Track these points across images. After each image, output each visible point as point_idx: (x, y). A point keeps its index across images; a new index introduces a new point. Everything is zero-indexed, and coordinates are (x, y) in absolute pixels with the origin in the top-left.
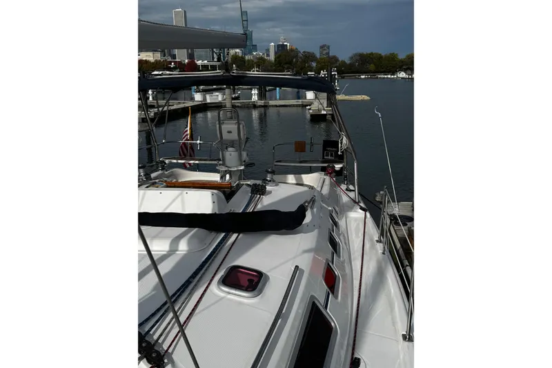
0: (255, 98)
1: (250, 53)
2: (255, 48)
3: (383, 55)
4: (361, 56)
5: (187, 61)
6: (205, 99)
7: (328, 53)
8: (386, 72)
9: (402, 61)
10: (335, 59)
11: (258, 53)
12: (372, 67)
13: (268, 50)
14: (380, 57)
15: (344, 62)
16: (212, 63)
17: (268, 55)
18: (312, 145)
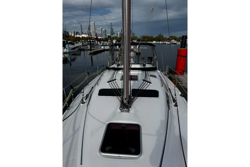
0: (118, 48)
1: (113, 35)
2: (114, 33)
3: (149, 36)
4: (143, 36)
5: (95, 37)
6: (104, 48)
7: (134, 36)
8: (150, 41)
9: (154, 38)
10: (137, 37)
11: (115, 35)
12: (146, 40)
13: (118, 34)
14: (148, 37)
15: (139, 38)
16: (102, 38)
17: (118, 36)
18: (145, 58)
